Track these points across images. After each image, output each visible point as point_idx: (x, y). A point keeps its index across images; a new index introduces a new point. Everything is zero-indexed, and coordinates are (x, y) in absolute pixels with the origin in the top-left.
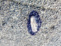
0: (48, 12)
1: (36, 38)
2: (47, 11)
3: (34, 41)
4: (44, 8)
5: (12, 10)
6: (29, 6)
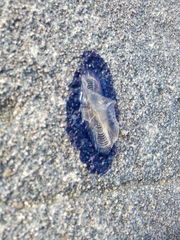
0: (49, 184)
1: (74, 33)
2: (57, 187)
3: (80, 13)
4: (66, 197)
5: (158, 155)
6: (118, 183)
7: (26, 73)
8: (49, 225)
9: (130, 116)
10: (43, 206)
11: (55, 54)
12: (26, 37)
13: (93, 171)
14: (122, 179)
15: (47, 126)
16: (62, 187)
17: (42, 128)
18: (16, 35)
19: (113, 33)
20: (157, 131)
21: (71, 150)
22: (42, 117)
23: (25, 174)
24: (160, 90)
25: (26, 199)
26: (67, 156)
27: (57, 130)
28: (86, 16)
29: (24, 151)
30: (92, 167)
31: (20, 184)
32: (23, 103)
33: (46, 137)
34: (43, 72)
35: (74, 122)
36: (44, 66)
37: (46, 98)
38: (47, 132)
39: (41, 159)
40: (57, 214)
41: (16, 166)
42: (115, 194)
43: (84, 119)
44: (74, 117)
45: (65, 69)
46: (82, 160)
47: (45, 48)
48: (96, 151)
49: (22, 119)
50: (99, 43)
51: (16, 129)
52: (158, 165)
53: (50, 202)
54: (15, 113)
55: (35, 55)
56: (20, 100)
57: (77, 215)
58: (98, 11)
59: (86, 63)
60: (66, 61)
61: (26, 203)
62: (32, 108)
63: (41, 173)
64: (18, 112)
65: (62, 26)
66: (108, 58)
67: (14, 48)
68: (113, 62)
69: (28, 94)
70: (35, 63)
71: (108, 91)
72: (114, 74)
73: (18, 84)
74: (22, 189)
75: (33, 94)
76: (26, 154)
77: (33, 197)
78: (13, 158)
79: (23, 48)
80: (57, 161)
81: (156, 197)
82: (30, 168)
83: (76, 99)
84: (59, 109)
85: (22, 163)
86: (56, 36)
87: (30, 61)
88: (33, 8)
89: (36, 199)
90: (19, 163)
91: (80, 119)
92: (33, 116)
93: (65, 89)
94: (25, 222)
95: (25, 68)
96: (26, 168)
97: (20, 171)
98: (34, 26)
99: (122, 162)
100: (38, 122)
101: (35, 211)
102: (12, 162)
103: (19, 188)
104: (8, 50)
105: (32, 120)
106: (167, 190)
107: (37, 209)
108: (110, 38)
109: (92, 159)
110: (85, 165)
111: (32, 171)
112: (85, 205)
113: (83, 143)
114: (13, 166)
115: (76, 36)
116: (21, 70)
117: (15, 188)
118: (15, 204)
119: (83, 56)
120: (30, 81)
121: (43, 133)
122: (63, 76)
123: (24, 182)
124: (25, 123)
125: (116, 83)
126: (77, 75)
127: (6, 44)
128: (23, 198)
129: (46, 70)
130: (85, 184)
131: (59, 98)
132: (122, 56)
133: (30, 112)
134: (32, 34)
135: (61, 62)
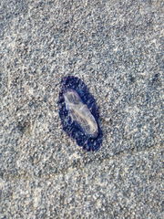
7: (30, 106)
8: (66, 186)
9: (108, 107)
11: (44, 88)
12: (25, 85)
13: (89, 150)
15: (50, 130)
16: (70, 163)
17: (48, 132)
18: (19, 86)
20: (138, 110)
21: (70, 140)
22: (46, 126)
23: (45, 160)
24: (132, 80)
25: (50, 173)
26: (68, 145)
27: (57, 131)
28: (58, 56)
29: (41, 148)
30: (88, 147)
32: (33, 122)
33: (52, 137)
34: (40, 101)
35: (67, 123)
36: (39, 98)
37: (46, 115)
38: (51, 134)
39: (52, 150)
40: (70, 179)
42: (111, 162)
43: (73, 120)
44: (66, 120)
46: (79, 145)
47: (37, 87)
48: (87, 137)
49: (35, 131)
50: (71, 68)
51: (34, 137)
52: (147, 134)
53: (65, 173)
54: (31, 128)
55: (32, 93)
56: (31, 121)
57: (84, 178)
58: (65, 47)
59: (65, 85)
60: (51, 90)
61: (51, 175)
62: (39, 123)
63: (54, 157)
65: (43, 70)
66: (80, 75)
68: (85, 76)
69: (35, 116)
70: (33, 98)
72: (88, 83)
73: (28, 113)
74: (45, 168)
75: (37, 116)
76: (43, 149)
77: (54, 171)
79: (25, 92)
80: (62, 148)
81: (151, 159)
82: (47, 156)
83: (64, 109)
84: (55, 119)
85: (42, 154)
86: (41, 77)
88: (24, 68)
89: (56, 172)
90: (40, 155)
92: (41, 127)
93: (55, 106)
95: (28, 103)
96: (45, 156)
97: (42, 158)
98: (27, 77)
100: (44, 130)
101: (56, 179)
102: (36, 155)
105: (41, 130)
107: (58, 178)
108: (78, 62)
109: (86, 142)
111: (48, 158)
112: (89, 171)
113: (77, 134)
114: (37, 157)
115: (54, 72)
117: (42, 168)
118: (45, 177)
119: (62, 81)
120: (34, 109)
121: (49, 135)
122: (52, 99)
123: (45, 164)
124: (38, 132)
125: (91, 89)
126: (61, 94)
128: (48, 173)
129: (41, 99)
130: (85, 159)
131: (53, 112)
132: (91, 69)
133: (38, 126)
134: (27, 82)
135: (49, 91)
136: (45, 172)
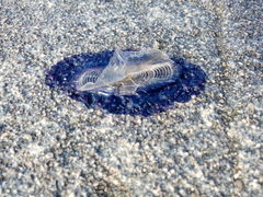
7: (64, 164)
9: (136, 37)
10: (241, 155)
11: (44, 122)
12: (14, 159)
14: (213, 55)
15: (138, 141)
17: (141, 147)
19: (27, 47)
20: (157, 8)
21: (172, 112)
22: (126, 146)
23: (199, 175)
25: (231, 176)
26: (180, 119)
27: (144, 129)
29: (169, 175)
30: (196, 88)
31: (212, 183)
32: (105, 170)
33: (153, 143)
34: (66, 140)
35: (137, 105)
36: (58, 139)
37: (101, 139)
38: (146, 141)
39: (181, 153)
40: (253, 138)
41: (188, 186)
42: (232, 65)
43: (134, 93)
45: (65, 112)
47: (33, 135)
48: (177, 82)
49: (126, 174)
50: (37, 65)
51: (139, 183)
52: (198, 12)
53: (236, 146)
54: (116, 182)
56: (100, 174)
57: (255, 112)
59: (61, 84)
60: (55, 109)
61: (236, 176)
62: (113, 159)
63: (200, 154)
64: (116, 178)
67: (27, 177)
68: (64, 49)
69: (93, 162)
70: (52, 150)
71: (101, 60)
72: (80, 50)
73: (78, 175)
74: (219, 181)
75: (94, 157)
76: (173, 171)
77: (228, 166)
78: (177, 189)
79: (29, 164)
80: (185, 132)
81: (237, 20)
82: (192, 167)
83: (107, 101)
84: (118, 123)
85: (184, 177)
86: (19, 119)
87: (49, 156)
89: (232, 164)
90: (185, 182)
91: (133, 97)
92: (123, 158)
93: (92, 114)
94: (261, 180)
95: (56, 164)
96: (192, 173)
97: (194, 182)
99: (193, 51)
100: (132, 152)
101: (247, 166)
102: (182, 192)
103: (217, 184)
104: (30, 185)
105: (128, 161)
106: (230, 6)
107: (245, 163)
108: (33, 52)
109: (185, 88)
110: (193, 97)
111: (197, 166)
112: (243, 102)
113: (164, 97)
114: (187, 191)
116: (59, 170)
117: (217, 189)
118: (237, 191)
119: (51, 86)
120: (75, 159)
121: (147, 147)
122: (74, 114)
123: (210, 178)
125: (92, 49)
127: (21, 187)
128: (230, 180)
129: (63, 136)
130: (217, 100)
131: (102, 122)
132: (59, 39)
133: (118, 163)
134: (12, 151)
135: (56, 115)
136: (228, 185)
